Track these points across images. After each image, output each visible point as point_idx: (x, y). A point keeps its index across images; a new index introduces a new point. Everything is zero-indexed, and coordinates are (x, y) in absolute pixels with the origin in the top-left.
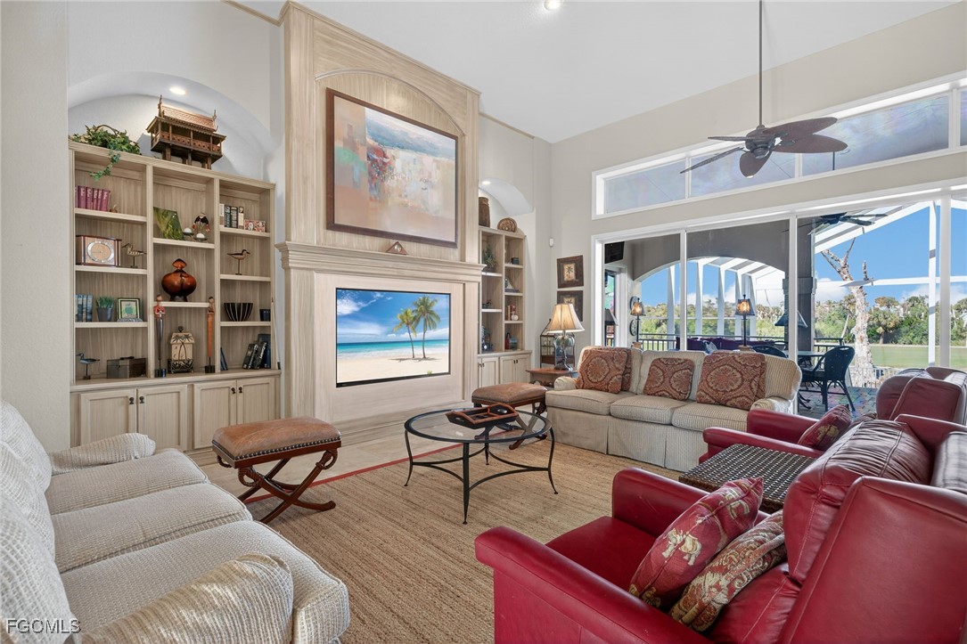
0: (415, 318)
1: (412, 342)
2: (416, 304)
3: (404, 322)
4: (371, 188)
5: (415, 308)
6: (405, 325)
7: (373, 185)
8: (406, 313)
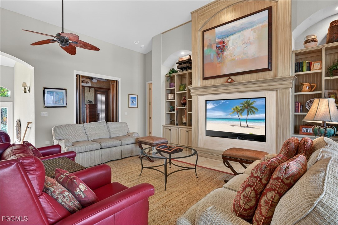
0: (241, 110)
1: (240, 120)
2: (242, 104)
3: (235, 111)
4: (218, 59)
5: (241, 105)
6: (236, 112)
7: (218, 57)
8: (236, 108)
